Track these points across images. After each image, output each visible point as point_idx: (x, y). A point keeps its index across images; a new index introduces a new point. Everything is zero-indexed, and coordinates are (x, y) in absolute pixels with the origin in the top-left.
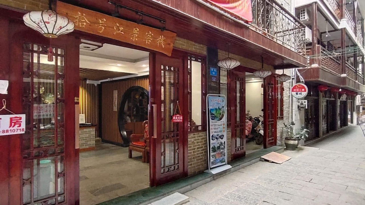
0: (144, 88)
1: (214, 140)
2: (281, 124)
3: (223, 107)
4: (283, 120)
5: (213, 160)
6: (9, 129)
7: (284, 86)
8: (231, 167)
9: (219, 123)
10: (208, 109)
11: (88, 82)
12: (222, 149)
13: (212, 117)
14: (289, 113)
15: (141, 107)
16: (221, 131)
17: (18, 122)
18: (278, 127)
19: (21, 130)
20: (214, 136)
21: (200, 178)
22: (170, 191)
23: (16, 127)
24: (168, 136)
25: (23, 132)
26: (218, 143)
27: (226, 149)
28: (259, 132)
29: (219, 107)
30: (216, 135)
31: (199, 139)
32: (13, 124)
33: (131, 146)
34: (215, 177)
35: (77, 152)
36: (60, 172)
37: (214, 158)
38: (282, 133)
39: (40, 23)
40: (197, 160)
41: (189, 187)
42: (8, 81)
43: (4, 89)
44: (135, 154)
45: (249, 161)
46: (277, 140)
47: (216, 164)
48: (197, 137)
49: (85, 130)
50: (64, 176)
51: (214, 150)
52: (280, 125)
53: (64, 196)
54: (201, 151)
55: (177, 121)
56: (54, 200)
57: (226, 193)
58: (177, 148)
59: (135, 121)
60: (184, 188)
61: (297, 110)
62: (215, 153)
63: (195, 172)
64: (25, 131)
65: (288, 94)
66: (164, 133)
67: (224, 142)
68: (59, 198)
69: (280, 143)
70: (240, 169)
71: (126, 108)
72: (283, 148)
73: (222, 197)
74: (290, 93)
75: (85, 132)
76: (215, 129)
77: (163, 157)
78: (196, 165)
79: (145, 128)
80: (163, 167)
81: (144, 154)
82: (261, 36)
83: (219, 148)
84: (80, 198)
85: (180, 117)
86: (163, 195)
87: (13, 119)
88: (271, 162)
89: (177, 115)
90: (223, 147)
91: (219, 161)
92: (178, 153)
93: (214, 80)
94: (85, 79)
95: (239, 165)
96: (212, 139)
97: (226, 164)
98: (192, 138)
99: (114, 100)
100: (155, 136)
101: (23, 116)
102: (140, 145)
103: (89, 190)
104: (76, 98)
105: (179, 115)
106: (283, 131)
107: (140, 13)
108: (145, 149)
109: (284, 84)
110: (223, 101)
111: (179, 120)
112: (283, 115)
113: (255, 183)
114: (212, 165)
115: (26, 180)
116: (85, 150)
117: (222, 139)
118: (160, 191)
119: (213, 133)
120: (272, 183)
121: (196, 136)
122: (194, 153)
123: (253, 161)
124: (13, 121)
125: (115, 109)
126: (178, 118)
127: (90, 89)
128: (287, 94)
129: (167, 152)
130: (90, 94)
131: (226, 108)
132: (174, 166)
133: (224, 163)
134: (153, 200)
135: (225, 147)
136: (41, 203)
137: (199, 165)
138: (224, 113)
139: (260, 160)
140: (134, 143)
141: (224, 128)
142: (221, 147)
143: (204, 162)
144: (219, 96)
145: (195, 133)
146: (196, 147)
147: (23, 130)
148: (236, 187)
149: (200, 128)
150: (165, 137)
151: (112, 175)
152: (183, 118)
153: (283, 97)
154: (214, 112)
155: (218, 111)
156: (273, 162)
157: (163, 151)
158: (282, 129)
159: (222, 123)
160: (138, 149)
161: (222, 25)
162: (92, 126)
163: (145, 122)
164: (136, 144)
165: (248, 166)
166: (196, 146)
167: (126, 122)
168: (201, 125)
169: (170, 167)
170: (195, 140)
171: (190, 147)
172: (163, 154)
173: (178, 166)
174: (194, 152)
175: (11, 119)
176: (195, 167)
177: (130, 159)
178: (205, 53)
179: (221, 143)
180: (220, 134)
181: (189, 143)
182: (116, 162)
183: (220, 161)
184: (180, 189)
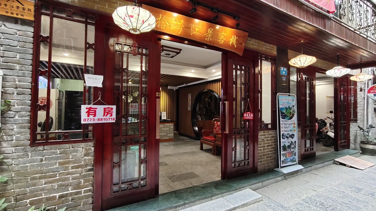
0: (213, 90)
1: (284, 139)
2: (355, 127)
3: (293, 106)
4: (357, 122)
5: (283, 159)
6: (103, 118)
7: (358, 87)
8: (303, 167)
9: (290, 122)
10: (279, 108)
11: (169, 87)
12: (292, 149)
13: (282, 116)
14: (364, 116)
15: (209, 108)
16: (291, 131)
17: (110, 112)
18: (351, 129)
19: (113, 119)
20: (284, 135)
21: (271, 177)
22: (242, 186)
23: (108, 116)
24: (239, 132)
25: (114, 121)
26: (288, 142)
27: (297, 149)
28: (327, 134)
29: (289, 106)
30: (286, 134)
31: (268, 137)
32: (106, 113)
33: (202, 139)
34: (286, 177)
35: (157, 142)
36: (143, 159)
37: (285, 157)
38: (356, 136)
39: (126, 18)
40: (267, 157)
41: (260, 184)
42: (103, 76)
43: (100, 83)
44: (205, 146)
45: (321, 163)
46: (351, 143)
47: (286, 163)
48: (267, 135)
49: (166, 124)
50: (146, 162)
51: (285, 148)
52: (353, 128)
53: (146, 181)
54: (271, 149)
55: (248, 118)
56: (138, 183)
57: (304, 197)
58: (247, 144)
59: (204, 119)
60: (256, 185)
61: (374, 113)
62: (286, 152)
63: (265, 169)
64: (115, 120)
65: (363, 96)
66: (235, 129)
67: (294, 142)
68: (142, 182)
69: (353, 146)
70: (312, 170)
71: (197, 109)
72: (359, 152)
73: (300, 201)
74: (365, 95)
75: (166, 126)
76: (285, 128)
77: (234, 152)
78: (266, 162)
79: (214, 125)
80: (234, 161)
81: (214, 147)
82: (344, 28)
83: (289, 147)
84: (160, 183)
85: (251, 114)
86: (235, 190)
87: (106, 109)
88: (349, 166)
89: (248, 113)
90: (293, 146)
91: (289, 160)
92: (248, 150)
93: (284, 79)
94: (167, 86)
95: (311, 166)
96: (283, 138)
97: (297, 164)
98: (262, 136)
99: (189, 101)
100: (227, 132)
101: (114, 107)
102: (210, 139)
103: (168, 176)
104: (157, 93)
105: (249, 113)
106: (356, 134)
107: (216, 9)
108: (214, 142)
109: (357, 85)
110: (293, 101)
111: (250, 117)
112: (357, 117)
113: (337, 189)
114: (282, 164)
115: (116, 163)
116: (166, 141)
117: (293, 138)
118: (232, 186)
119: (284, 132)
120: (362, 192)
121: (266, 133)
122: (265, 151)
123: (327, 163)
124: (106, 111)
125: (189, 109)
126: (249, 116)
127: (170, 93)
128: (361, 96)
129: (238, 148)
130: (170, 97)
131: (295, 108)
132: (245, 161)
133: (295, 163)
134: (225, 194)
135: (295, 146)
136: (127, 185)
137: (269, 163)
138: (295, 112)
139: (334, 163)
140: (204, 137)
141: (294, 127)
142: (291, 146)
143: (274, 160)
144: (289, 95)
145: (265, 131)
146: (266, 145)
147: (114, 119)
148: (314, 191)
149: (270, 126)
150: (236, 133)
151: (187, 163)
152: (254, 116)
153: (357, 99)
154: (284, 111)
155: (288, 110)
156: (351, 167)
157: (233, 146)
158: (355, 132)
159: (293, 122)
160: (209, 142)
161: (302, 14)
162: (171, 122)
163: (214, 120)
164: (207, 138)
165: (320, 168)
166: (266, 143)
167: (197, 119)
168: (270, 123)
169: (240, 162)
170: (265, 137)
171: (261, 144)
172: (234, 149)
173: (248, 162)
174: (264, 149)
175: (105, 109)
176: (264, 164)
177: (201, 151)
178: (275, 53)
179: (292, 142)
180: (291, 133)
181: (259, 140)
182: (190, 152)
183: (291, 160)
184: (252, 186)
